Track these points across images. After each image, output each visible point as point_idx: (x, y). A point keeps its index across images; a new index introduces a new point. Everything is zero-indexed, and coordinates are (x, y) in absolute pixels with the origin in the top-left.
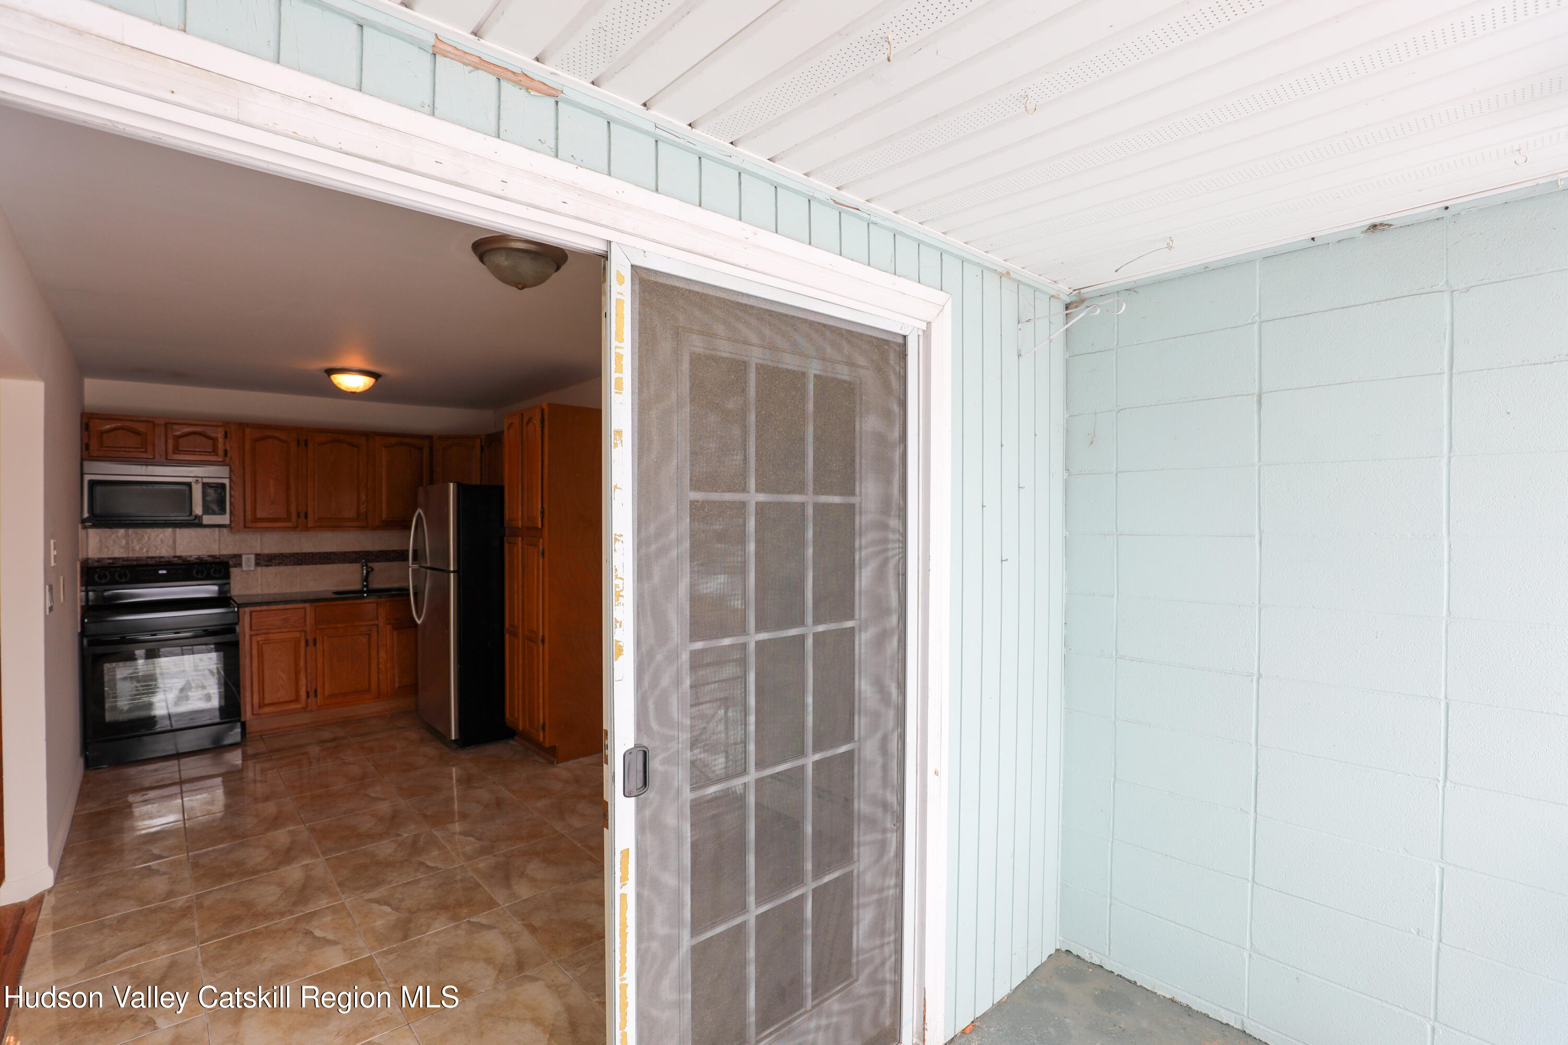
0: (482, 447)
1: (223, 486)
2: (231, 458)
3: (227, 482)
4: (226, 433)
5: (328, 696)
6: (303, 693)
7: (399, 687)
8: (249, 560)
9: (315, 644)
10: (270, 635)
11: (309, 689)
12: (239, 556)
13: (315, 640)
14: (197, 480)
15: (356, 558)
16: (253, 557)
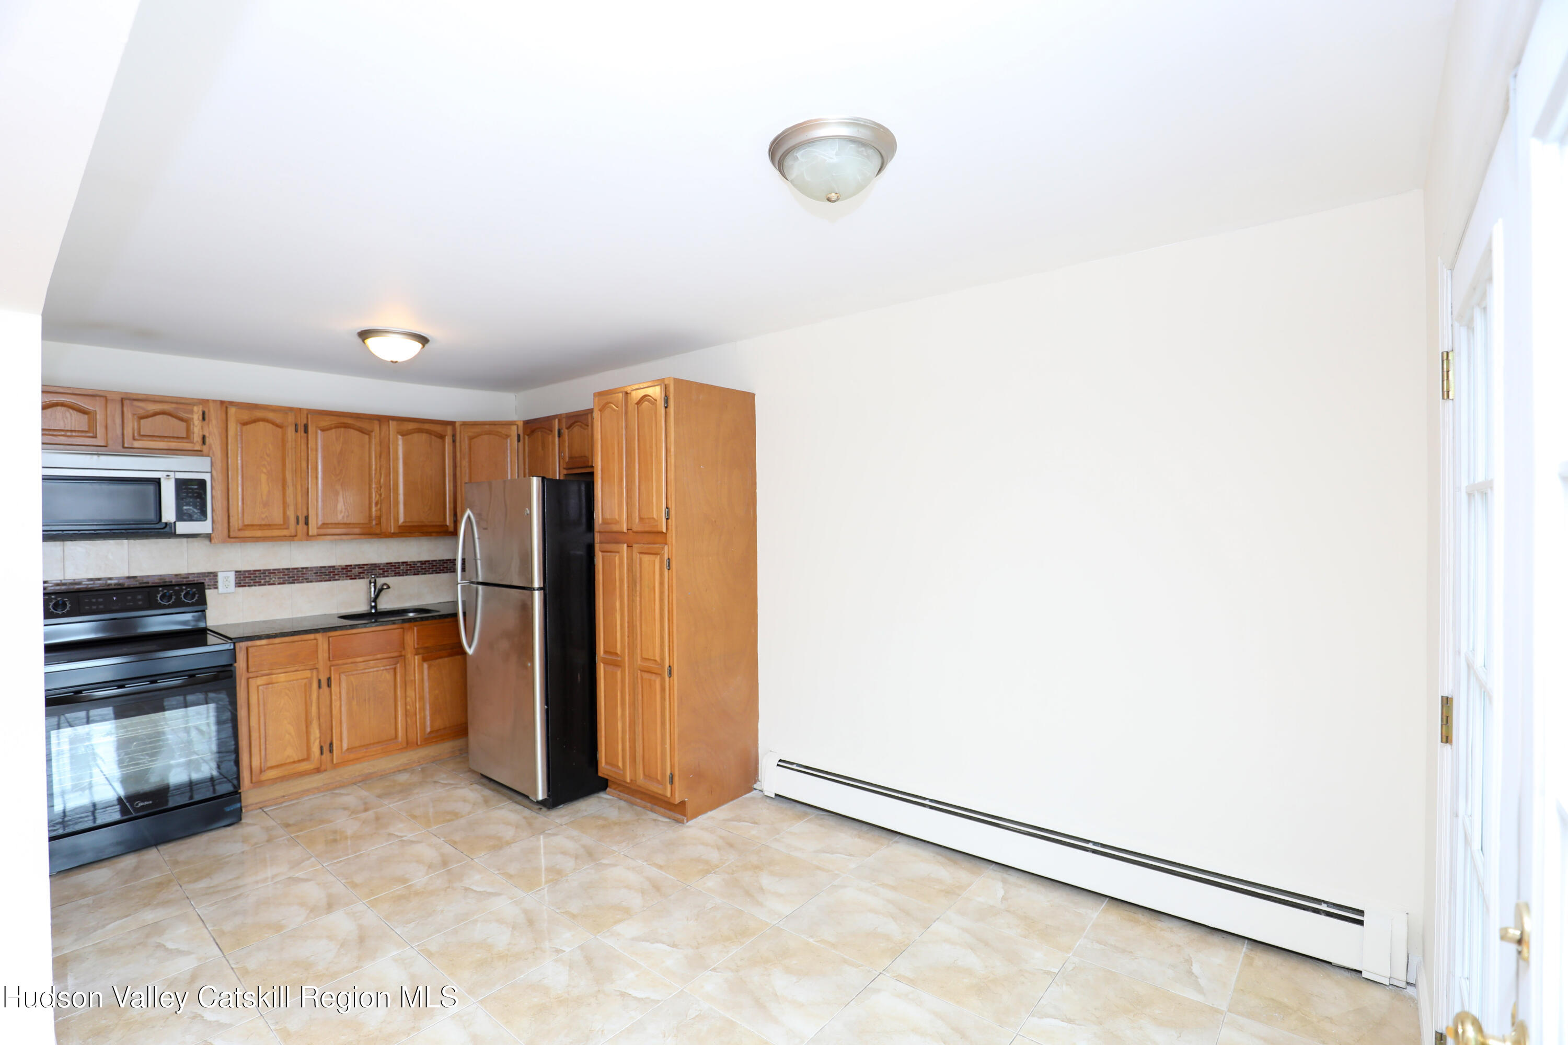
0: (519, 436)
1: (202, 483)
2: (210, 447)
3: (207, 476)
4: (204, 413)
5: (348, 749)
6: (316, 749)
7: (431, 732)
8: (226, 578)
9: (329, 685)
10: (274, 676)
11: (322, 744)
12: (214, 575)
13: (329, 680)
14: (168, 476)
15: (360, 573)
16: (232, 576)
